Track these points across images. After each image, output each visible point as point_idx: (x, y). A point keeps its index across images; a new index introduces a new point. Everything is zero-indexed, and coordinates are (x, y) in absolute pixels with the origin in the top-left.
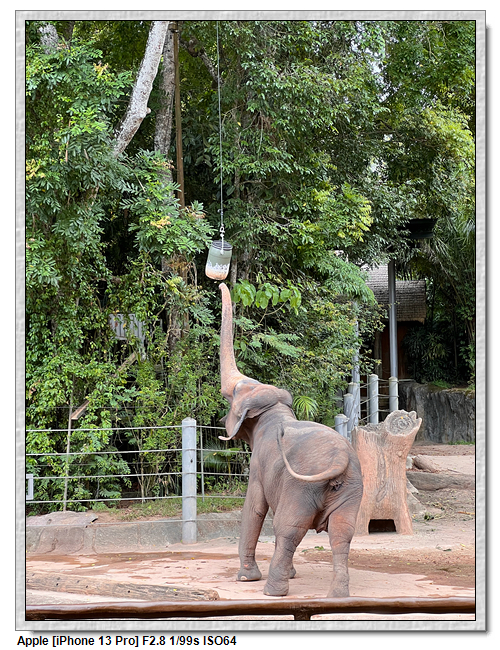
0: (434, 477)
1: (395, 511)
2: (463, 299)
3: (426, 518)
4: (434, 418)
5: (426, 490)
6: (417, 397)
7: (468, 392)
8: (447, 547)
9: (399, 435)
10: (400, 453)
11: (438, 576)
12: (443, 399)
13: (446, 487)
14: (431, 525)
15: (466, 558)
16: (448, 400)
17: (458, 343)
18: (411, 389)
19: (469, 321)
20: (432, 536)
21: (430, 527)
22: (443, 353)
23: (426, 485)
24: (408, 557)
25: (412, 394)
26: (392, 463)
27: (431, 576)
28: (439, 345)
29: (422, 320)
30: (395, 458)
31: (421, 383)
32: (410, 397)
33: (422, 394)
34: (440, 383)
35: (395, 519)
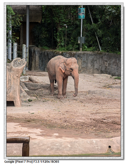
0: (35, 85)
1: (14, 98)
2: (55, 14)
3: (29, 100)
4: (42, 61)
5: (32, 89)
6: (36, 53)
7: (55, 51)
8: (32, 112)
9: (17, 68)
10: (17, 75)
11: (24, 124)
12: (46, 54)
13: (40, 89)
14: (30, 103)
15: (39, 117)
16: (48, 54)
17: (53, 32)
18: (34, 49)
19: (57, 23)
20: (29, 108)
21: (29, 104)
22: (47, 36)
23: (32, 88)
24: (16, 116)
25: (34, 51)
26: (14, 79)
27: (21, 124)
28: (46, 32)
29: (40, 22)
30: (15, 77)
31: (38, 47)
32: (34, 52)
33: (38, 51)
34: (46, 48)
35: (14, 101)
